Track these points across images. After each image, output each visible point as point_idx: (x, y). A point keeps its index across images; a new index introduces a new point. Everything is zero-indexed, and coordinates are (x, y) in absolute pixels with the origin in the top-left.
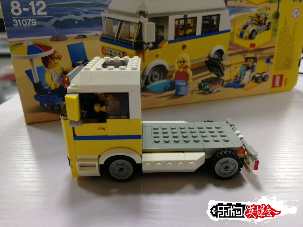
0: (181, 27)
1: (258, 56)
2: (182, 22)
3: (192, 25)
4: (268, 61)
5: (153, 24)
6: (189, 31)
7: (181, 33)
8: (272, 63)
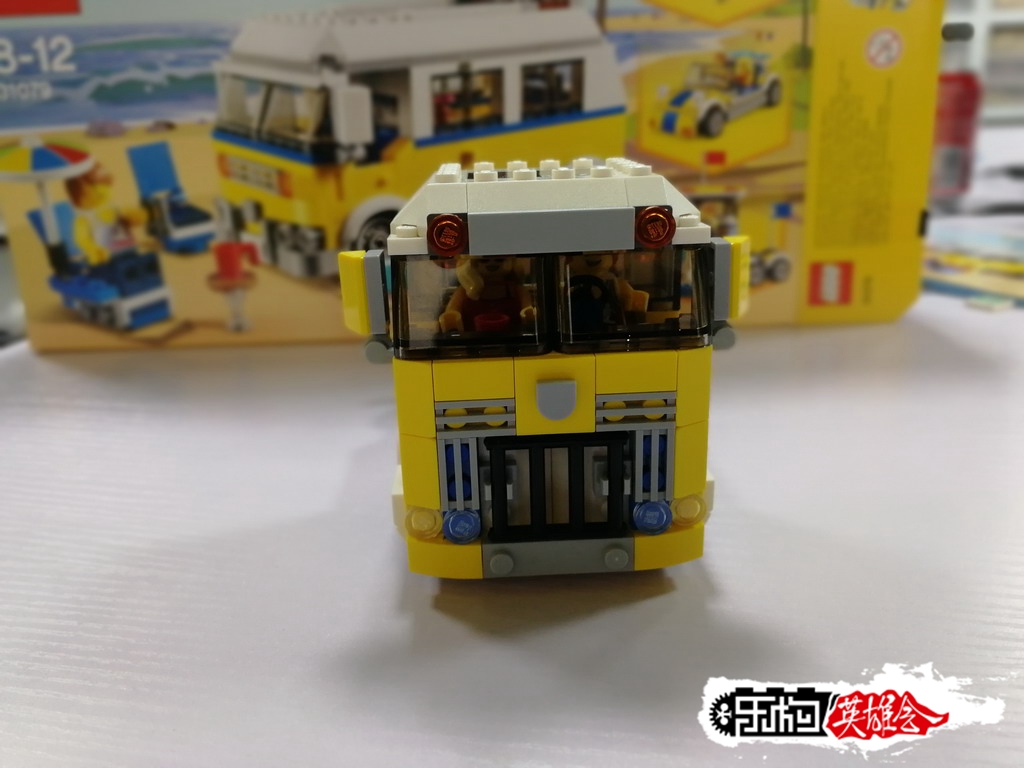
0: (452, 99)
1: (742, 192)
2: (455, 85)
3: (488, 93)
4: (783, 211)
5: (363, 93)
6: (479, 112)
7: (455, 117)
8: (800, 221)
